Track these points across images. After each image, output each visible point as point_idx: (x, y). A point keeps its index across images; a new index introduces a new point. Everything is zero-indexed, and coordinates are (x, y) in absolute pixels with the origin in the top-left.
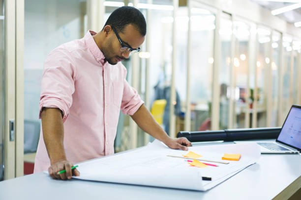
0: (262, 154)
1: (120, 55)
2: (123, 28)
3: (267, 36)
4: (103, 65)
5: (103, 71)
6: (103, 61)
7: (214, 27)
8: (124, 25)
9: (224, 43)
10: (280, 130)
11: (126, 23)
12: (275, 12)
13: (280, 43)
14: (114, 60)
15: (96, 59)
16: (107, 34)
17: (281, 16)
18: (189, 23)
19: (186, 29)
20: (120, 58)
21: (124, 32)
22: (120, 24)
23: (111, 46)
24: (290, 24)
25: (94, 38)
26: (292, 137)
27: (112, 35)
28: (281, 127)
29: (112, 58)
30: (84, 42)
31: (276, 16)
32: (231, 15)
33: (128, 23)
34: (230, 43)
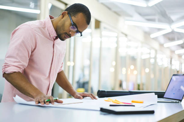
0: (158, 102)
1: (68, 33)
3: (148, 53)
4: (54, 40)
5: (54, 45)
6: (55, 38)
7: (116, 45)
8: (77, 12)
9: (122, 57)
10: (165, 93)
11: (79, 12)
12: (152, 36)
14: (63, 36)
15: (50, 36)
17: (156, 39)
18: (101, 42)
19: (99, 46)
20: (68, 34)
22: (75, 11)
23: (63, 25)
24: (161, 45)
25: (52, 21)
26: (174, 94)
28: (165, 91)
30: (44, 22)
31: (153, 39)
32: (126, 35)
33: (80, 12)
34: (125, 58)
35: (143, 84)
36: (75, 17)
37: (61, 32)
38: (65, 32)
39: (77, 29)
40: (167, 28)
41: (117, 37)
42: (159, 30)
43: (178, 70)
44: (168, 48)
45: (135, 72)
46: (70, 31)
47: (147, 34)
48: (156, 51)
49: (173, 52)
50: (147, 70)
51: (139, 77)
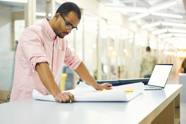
1: (65, 31)
2: (68, 14)
3: (126, 35)
4: (54, 40)
7: (97, 28)
9: (103, 39)
12: (131, 19)
13: (134, 39)
14: (62, 34)
16: (57, 19)
17: (134, 22)
21: (68, 16)
24: (139, 27)
27: (60, 19)
29: (61, 34)
31: (132, 21)
32: (106, 20)
35: (123, 66)
36: (67, 17)
37: (60, 32)
38: (63, 31)
39: (72, 26)
40: (145, 12)
41: (97, 21)
42: (137, 13)
43: (155, 49)
44: (146, 29)
45: (114, 53)
46: (67, 29)
47: (126, 17)
48: (134, 32)
49: (150, 32)
50: (125, 51)
51: (119, 59)
